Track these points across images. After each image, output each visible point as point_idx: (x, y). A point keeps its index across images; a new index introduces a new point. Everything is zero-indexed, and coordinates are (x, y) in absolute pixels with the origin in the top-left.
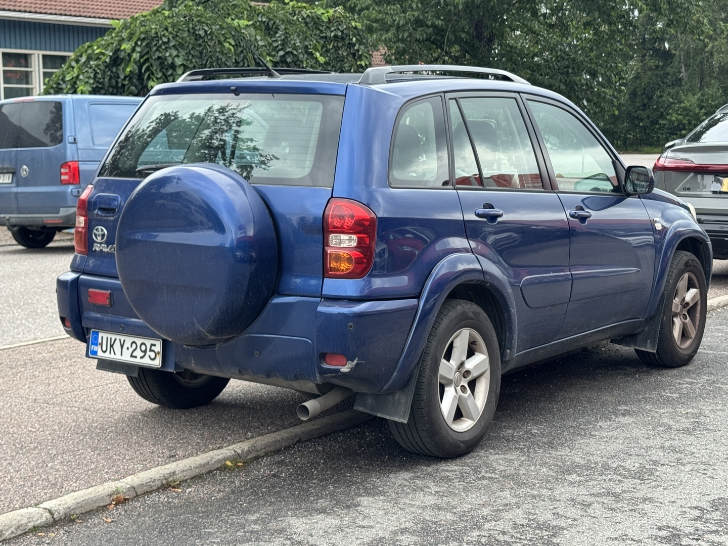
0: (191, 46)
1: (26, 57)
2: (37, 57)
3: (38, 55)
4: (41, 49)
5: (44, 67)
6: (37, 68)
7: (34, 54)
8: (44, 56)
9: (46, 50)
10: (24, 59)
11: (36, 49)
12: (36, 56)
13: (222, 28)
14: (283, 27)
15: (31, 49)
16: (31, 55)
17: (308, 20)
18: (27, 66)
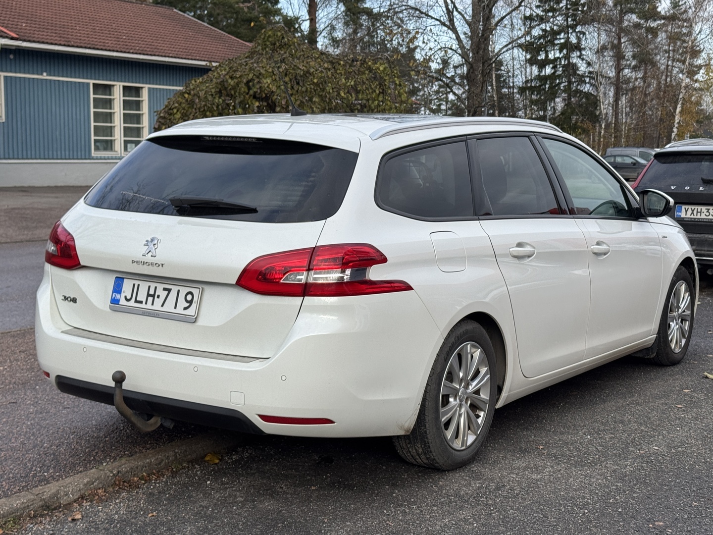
1: (110, 87)
3: (120, 86)
4: (121, 81)
5: (124, 96)
6: (118, 95)
7: (116, 85)
8: (124, 87)
9: (125, 82)
10: (108, 89)
11: (118, 81)
12: (118, 86)
15: (114, 81)
16: (113, 85)
18: (110, 95)
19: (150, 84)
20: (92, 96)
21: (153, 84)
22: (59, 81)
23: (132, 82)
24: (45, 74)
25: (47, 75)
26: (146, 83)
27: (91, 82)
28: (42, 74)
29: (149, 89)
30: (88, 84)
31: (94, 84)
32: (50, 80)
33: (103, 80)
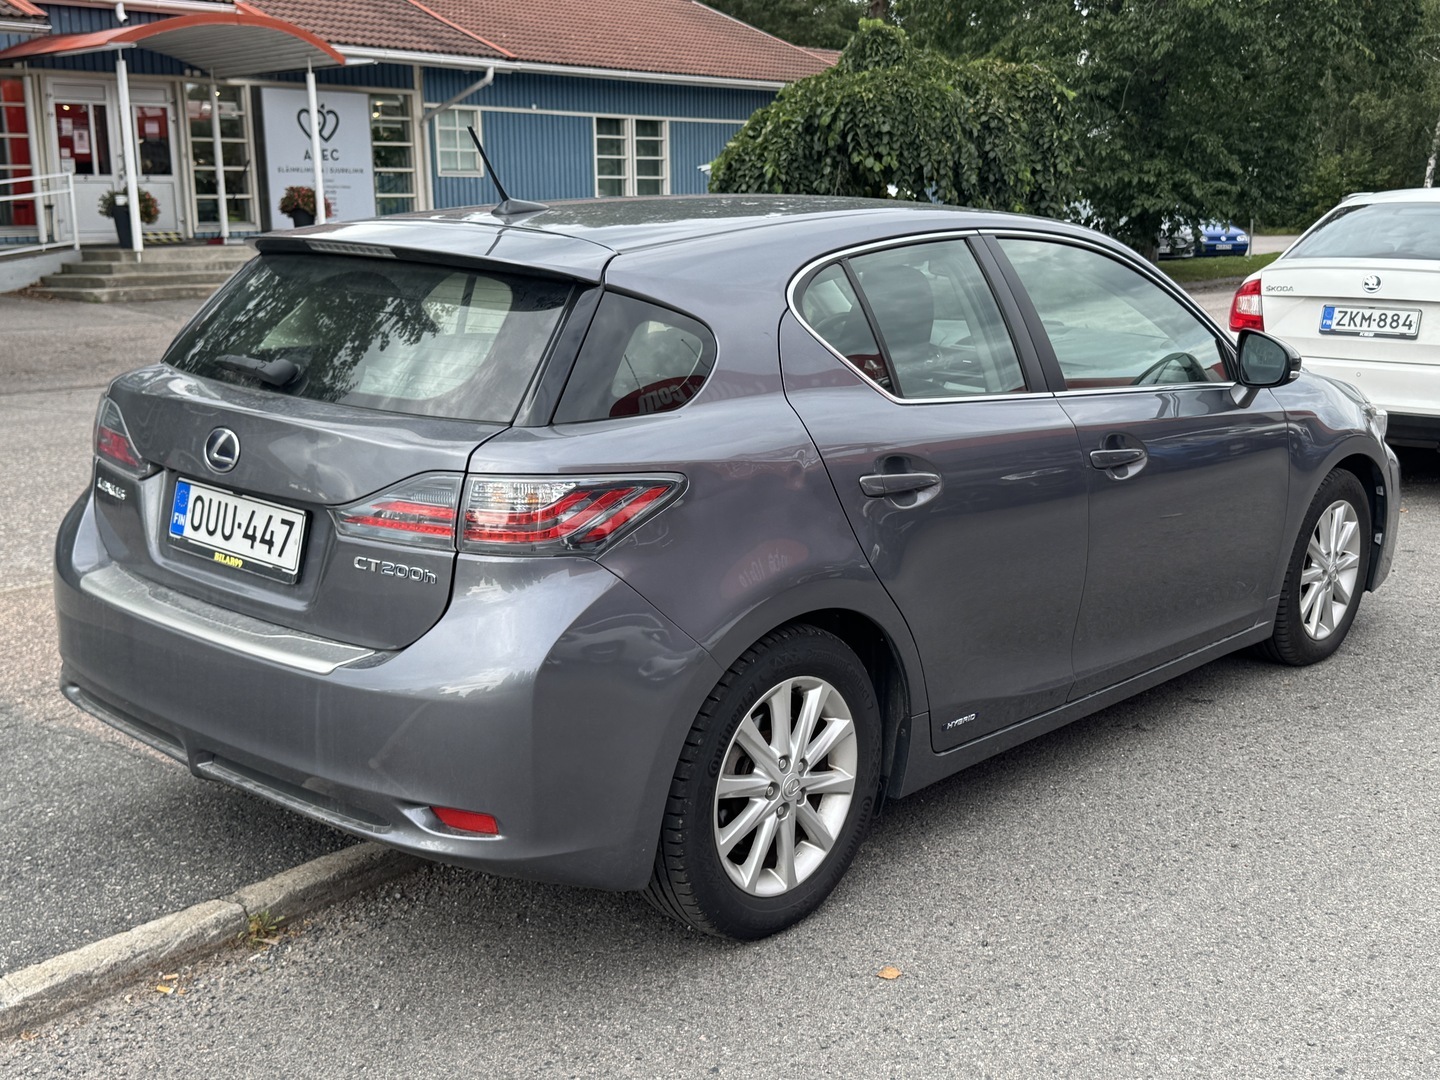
0: (897, 111)
1: (618, 122)
2: (630, 121)
3: (632, 120)
5: (638, 134)
6: (630, 136)
7: (627, 119)
8: (638, 121)
10: (614, 126)
11: (629, 113)
13: (924, 90)
14: (984, 87)
15: (625, 113)
16: (623, 120)
17: (1002, 78)
18: (618, 133)
19: (672, 115)
20: (596, 136)
21: (676, 115)
22: (552, 116)
23: (649, 114)
24: (534, 106)
25: (537, 108)
26: (667, 115)
27: (595, 116)
28: (530, 107)
29: (671, 122)
30: (590, 119)
31: (599, 120)
32: (541, 115)
33: (610, 112)
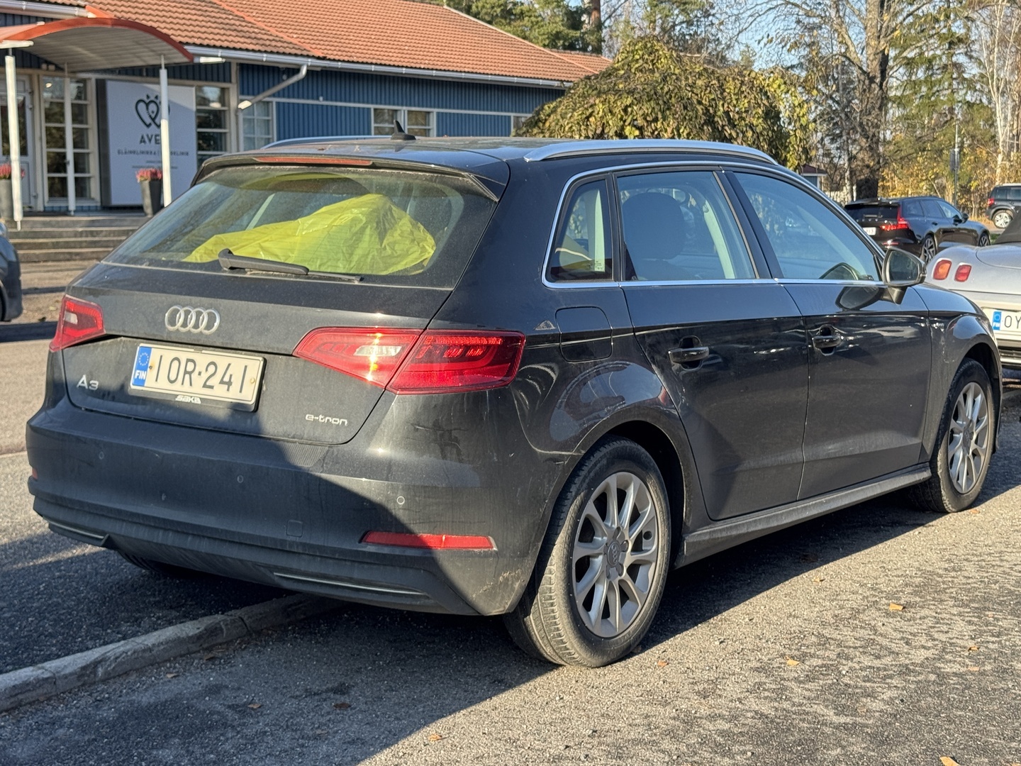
1: (392, 112)
3: (405, 111)
4: (406, 105)
5: (409, 124)
7: (400, 110)
8: (410, 112)
9: (411, 106)
11: (402, 105)
12: (403, 111)
15: (398, 105)
16: (397, 111)
19: (438, 107)
20: (373, 125)
21: (442, 107)
22: (336, 107)
23: (419, 106)
24: (321, 98)
25: (324, 100)
26: (434, 107)
27: (373, 107)
28: (318, 99)
29: (438, 113)
30: (369, 110)
31: (375, 110)
32: (327, 106)
33: (386, 104)
